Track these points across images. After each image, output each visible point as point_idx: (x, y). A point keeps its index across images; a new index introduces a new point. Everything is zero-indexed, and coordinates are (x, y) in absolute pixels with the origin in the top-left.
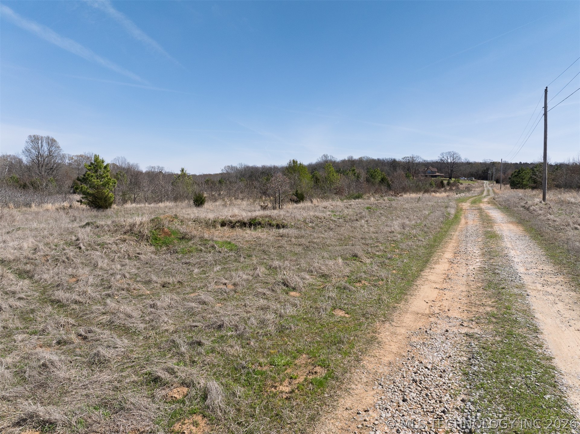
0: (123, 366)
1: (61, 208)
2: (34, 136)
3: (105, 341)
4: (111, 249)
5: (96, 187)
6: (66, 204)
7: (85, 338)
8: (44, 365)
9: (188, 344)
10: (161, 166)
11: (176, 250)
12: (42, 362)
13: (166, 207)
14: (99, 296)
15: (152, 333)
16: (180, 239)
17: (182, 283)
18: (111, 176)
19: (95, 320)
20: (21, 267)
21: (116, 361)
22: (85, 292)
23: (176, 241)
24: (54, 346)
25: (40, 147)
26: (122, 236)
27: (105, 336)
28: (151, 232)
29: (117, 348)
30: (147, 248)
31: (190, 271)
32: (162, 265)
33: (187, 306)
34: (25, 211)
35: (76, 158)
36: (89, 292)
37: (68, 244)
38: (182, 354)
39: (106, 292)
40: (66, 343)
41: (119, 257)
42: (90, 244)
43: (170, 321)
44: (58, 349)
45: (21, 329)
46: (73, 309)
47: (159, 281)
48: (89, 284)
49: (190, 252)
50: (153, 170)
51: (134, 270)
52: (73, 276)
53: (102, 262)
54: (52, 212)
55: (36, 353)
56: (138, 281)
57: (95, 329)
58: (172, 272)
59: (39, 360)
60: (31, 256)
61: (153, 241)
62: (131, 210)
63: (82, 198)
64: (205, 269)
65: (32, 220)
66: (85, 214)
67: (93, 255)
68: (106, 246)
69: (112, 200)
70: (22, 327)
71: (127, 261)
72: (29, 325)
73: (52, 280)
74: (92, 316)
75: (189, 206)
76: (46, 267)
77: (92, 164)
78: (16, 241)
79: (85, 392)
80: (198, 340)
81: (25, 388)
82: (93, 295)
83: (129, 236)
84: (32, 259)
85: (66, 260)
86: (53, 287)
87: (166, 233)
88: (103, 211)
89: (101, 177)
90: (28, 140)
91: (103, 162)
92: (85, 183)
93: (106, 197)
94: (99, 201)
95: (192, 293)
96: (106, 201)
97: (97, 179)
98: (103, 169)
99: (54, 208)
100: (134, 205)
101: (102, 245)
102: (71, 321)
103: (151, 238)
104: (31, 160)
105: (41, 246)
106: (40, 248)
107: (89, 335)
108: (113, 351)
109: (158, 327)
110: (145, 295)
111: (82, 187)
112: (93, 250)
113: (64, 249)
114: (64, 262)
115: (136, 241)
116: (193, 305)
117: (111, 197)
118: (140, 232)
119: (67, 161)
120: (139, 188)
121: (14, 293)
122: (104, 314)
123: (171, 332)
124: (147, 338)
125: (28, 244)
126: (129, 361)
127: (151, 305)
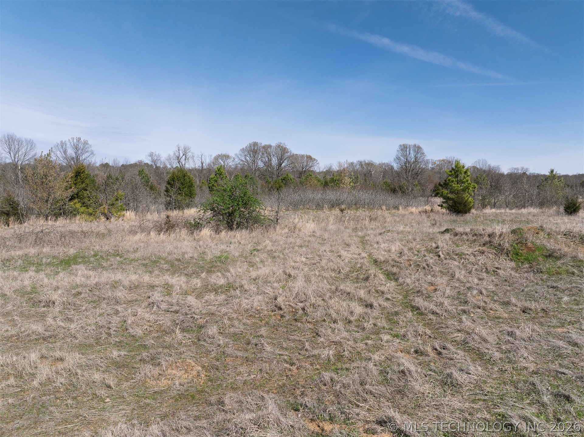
0: (475, 397)
1: (423, 211)
2: (404, 145)
3: (458, 363)
4: (468, 260)
5: (456, 192)
6: (428, 208)
7: (440, 354)
8: (403, 372)
9: (552, 394)
10: (525, 167)
11: (541, 269)
12: (402, 368)
13: (529, 213)
14: (455, 311)
15: (508, 366)
16: (546, 256)
17: (546, 311)
18: (470, 181)
19: (450, 335)
20: (389, 268)
21: (468, 389)
22: (442, 304)
23: (541, 259)
24: (412, 354)
25: (408, 154)
26: (480, 248)
27: (458, 357)
28: (512, 246)
29: (470, 374)
30: (506, 262)
31: (558, 298)
32: (523, 285)
33: (552, 343)
34: (394, 213)
35: (438, 163)
36: (446, 303)
37: (429, 251)
38: (543, 405)
39: (462, 307)
40: (422, 354)
41: (476, 269)
42: (448, 253)
43: (530, 358)
44: (415, 358)
45: (387, 329)
46: (430, 319)
47: (519, 304)
48: (446, 295)
49: (558, 273)
50: (515, 172)
51: (491, 287)
52: (431, 284)
53: (460, 273)
54: (416, 214)
55: (397, 358)
56: (495, 301)
57: (449, 346)
58: (534, 296)
59: (399, 365)
60: (397, 259)
61: (514, 256)
62: (490, 216)
63: (443, 202)
64: (578, 299)
65: (399, 222)
66: (444, 218)
67: (451, 265)
68: (464, 256)
69: (471, 205)
70: (387, 328)
71: (485, 274)
72: (393, 327)
73: (413, 286)
74: (448, 330)
75: (558, 213)
76: (409, 271)
77: (453, 169)
78: (386, 243)
79: (437, 413)
80: (567, 394)
81: (387, 389)
82: (450, 308)
83: (488, 248)
84: (398, 262)
85: (426, 267)
86: (414, 293)
87: (529, 249)
88: (462, 216)
89: (461, 182)
90: (399, 149)
91: (463, 167)
92: (446, 188)
93: (466, 202)
94: (458, 205)
95: (559, 327)
96: (465, 206)
97: (458, 184)
98: (463, 174)
99: (417, 211)
100: (494, 210)
101: (461, 255)
102: (428, 332)
103: (512, 252)
104: (400, 166)
105: (406, 251)
106: (405, 252)
107: (443, 351)
108: (465, 376)
109: (515, 362)
110: (502, 318)
111: (442, 192)
112: (451, 259)
113: (425, 256)
114: (424, 268)
115: (495, 254)
116: (561, 343)
117: (470, 202)
118: (500, 245)
119: (430, 166)
120: (500, 193)
121: (383, 293)
122: (459, 331)
123: (531, 371)
124: (502, 371)
125: (395, 247)
126: (481, 392)
127: (508, 332)
